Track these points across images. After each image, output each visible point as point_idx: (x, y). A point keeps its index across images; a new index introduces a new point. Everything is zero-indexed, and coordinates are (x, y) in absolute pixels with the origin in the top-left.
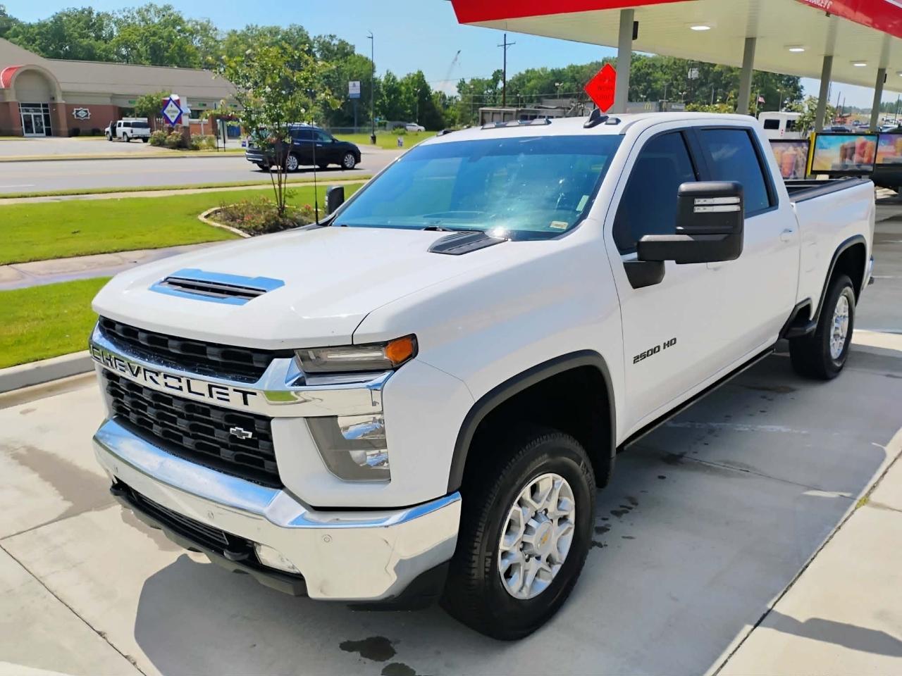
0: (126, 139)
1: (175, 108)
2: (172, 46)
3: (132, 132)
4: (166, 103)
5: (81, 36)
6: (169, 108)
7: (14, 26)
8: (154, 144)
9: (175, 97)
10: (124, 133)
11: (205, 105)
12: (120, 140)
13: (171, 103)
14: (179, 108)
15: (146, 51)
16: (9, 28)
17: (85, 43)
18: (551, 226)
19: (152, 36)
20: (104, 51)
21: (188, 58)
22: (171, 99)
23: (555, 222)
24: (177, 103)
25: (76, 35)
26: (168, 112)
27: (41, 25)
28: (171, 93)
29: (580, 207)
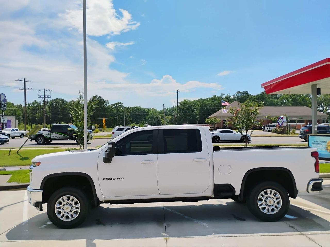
0: (268, 131)
1: (281, 120)
3: (270, 128)
4: (279, 119)
5: (269, 98)
6: (280, 120)
7: (250, 97)
8: (274, 132)
9: (282, 116)
10: (267, 129)
12: (266, 131)
13: (280, 118)
14: (283, 120)
16: (248, 98)
17: (270, 100)
22: (280, 117)
24: (282, 118)
25: (268, 98)
26: (280, 121)
27: (257, 96)
28: (280, 115)
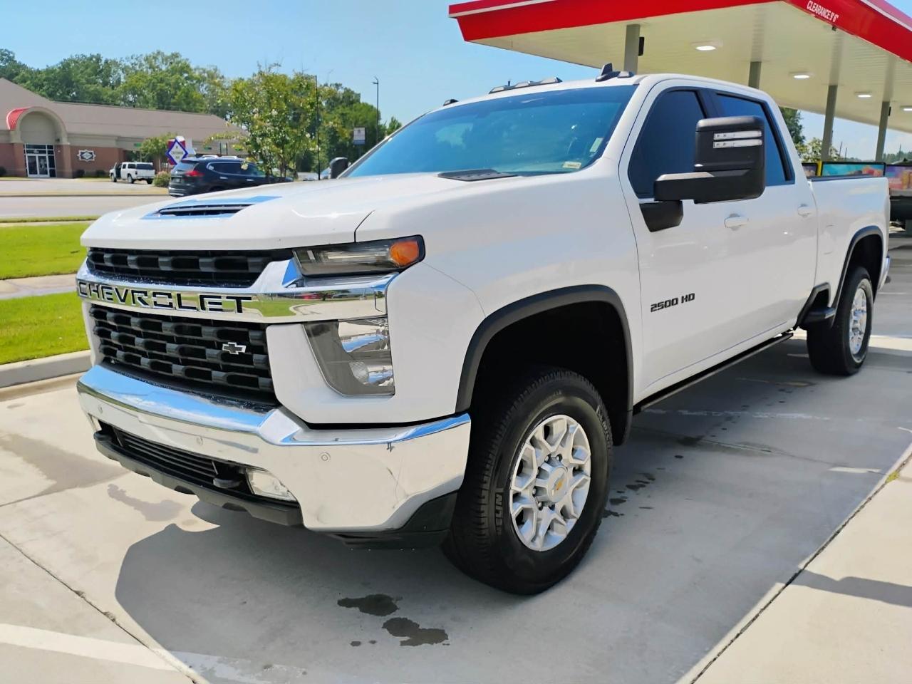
0: (130, 181)
1: (180, 149)
2: (179, 93)
3: (136, 174)
4: (171, 145)
5: (88, 82)
6: (174, 149)
7: (23, 72)
8: (158, 185)
9: (180, 139)
10: (129, 175)
11: (210, 149)
12: (124, 181)
13: (176, 144)
14: (184, 150)
15: (153, 97)
16: (17, 74)
17: (92, 89)
18: (564, 167)
19: (160, 82)
20: (111, 96)
21: (194, 105)
22: (176, 141)
23: (567, 163)
24: (183, 144)
25: (84, 81)
26: (174, 153)
27: (49, 71)
28: (177, 135)
29: (594, 148)
